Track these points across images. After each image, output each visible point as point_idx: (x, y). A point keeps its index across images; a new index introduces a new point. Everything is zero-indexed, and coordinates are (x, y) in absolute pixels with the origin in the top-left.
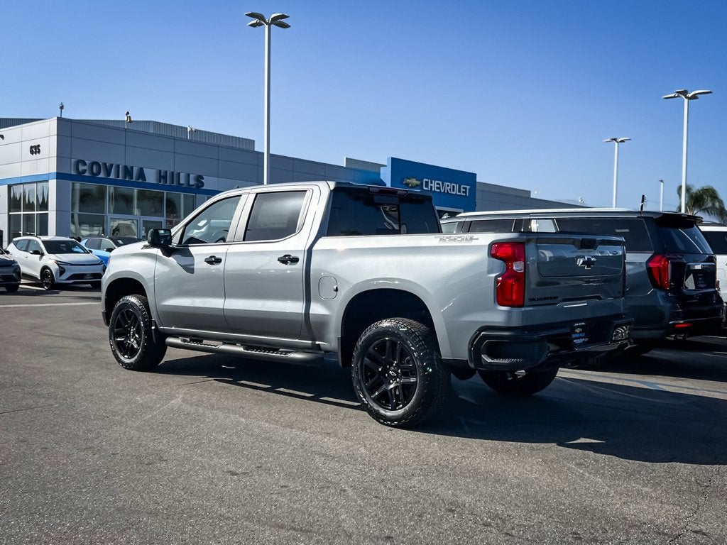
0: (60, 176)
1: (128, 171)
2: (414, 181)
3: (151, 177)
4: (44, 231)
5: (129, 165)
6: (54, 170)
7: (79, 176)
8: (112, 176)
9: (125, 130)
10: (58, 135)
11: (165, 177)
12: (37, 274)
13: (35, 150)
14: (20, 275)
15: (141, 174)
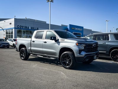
0: (15, 28)
1: (26, 27)
2: (73, 28)
3: (30, 28)
4: (12, 37)
5: (26, 26)
6: (14, 27)
7: (18, 28)
8: (23, 28)
9: (25, 20)
10: (15, 21)
11: (32, 28)
12: (12, 45)
13: (11, 24)
14: (9, 45)
15: (28, 28)
